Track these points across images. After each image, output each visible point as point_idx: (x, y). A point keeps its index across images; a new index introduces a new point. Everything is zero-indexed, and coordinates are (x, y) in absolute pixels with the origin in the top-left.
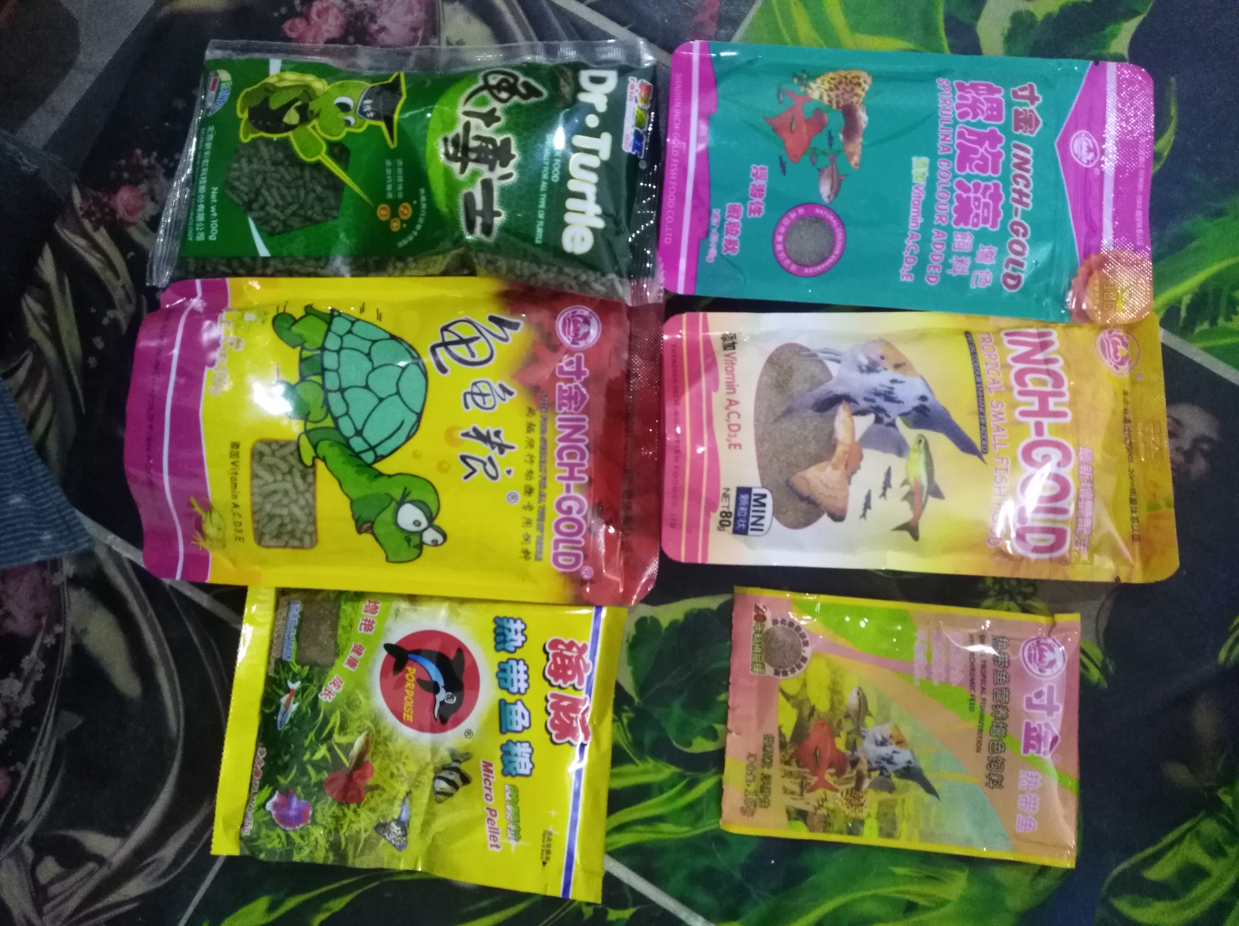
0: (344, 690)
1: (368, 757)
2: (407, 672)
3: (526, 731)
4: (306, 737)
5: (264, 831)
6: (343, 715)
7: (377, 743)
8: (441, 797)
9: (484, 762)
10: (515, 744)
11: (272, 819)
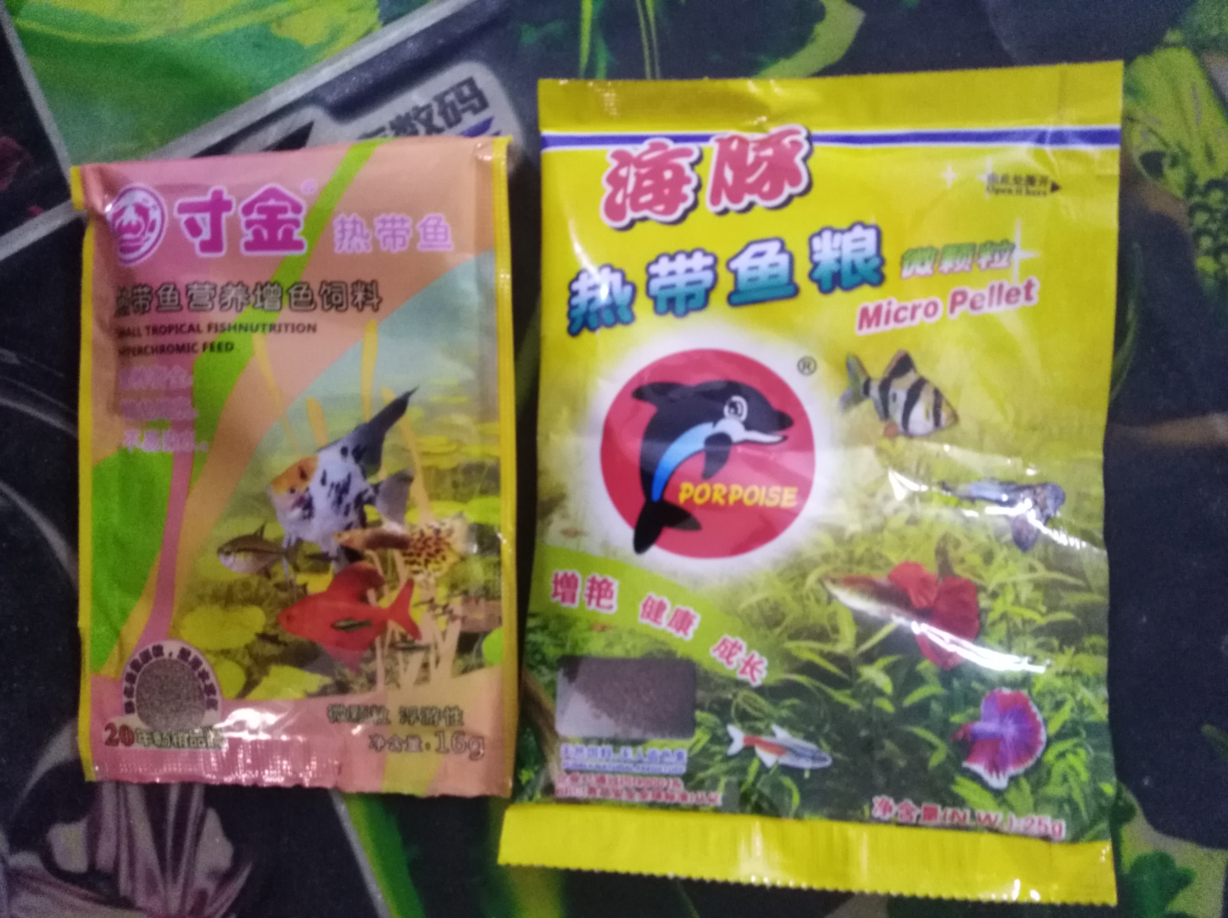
0: (741, 635)
1: (881, 577)
2: (690, 500)
3: (789, 246)
4: (846, 707)
5: (1054, 789)
6: (795, 636)
7: (851, 559)
8: (944, 415)
9: (861, 327)
10: (816, 265)
11: (1027, 774)
